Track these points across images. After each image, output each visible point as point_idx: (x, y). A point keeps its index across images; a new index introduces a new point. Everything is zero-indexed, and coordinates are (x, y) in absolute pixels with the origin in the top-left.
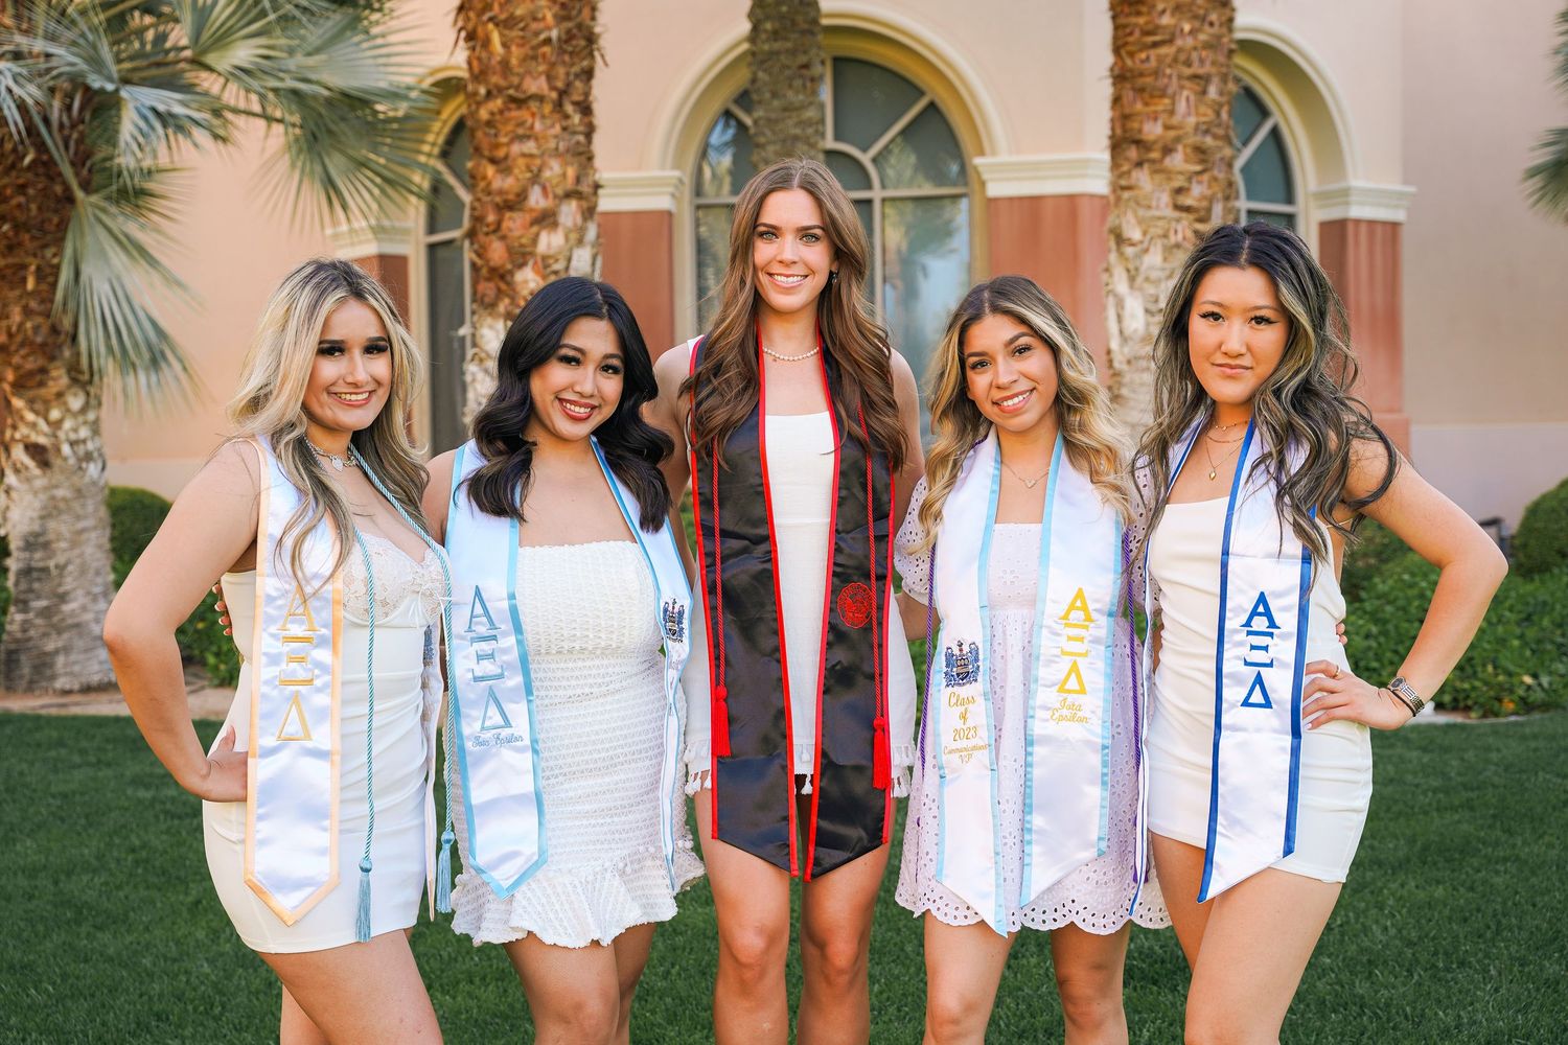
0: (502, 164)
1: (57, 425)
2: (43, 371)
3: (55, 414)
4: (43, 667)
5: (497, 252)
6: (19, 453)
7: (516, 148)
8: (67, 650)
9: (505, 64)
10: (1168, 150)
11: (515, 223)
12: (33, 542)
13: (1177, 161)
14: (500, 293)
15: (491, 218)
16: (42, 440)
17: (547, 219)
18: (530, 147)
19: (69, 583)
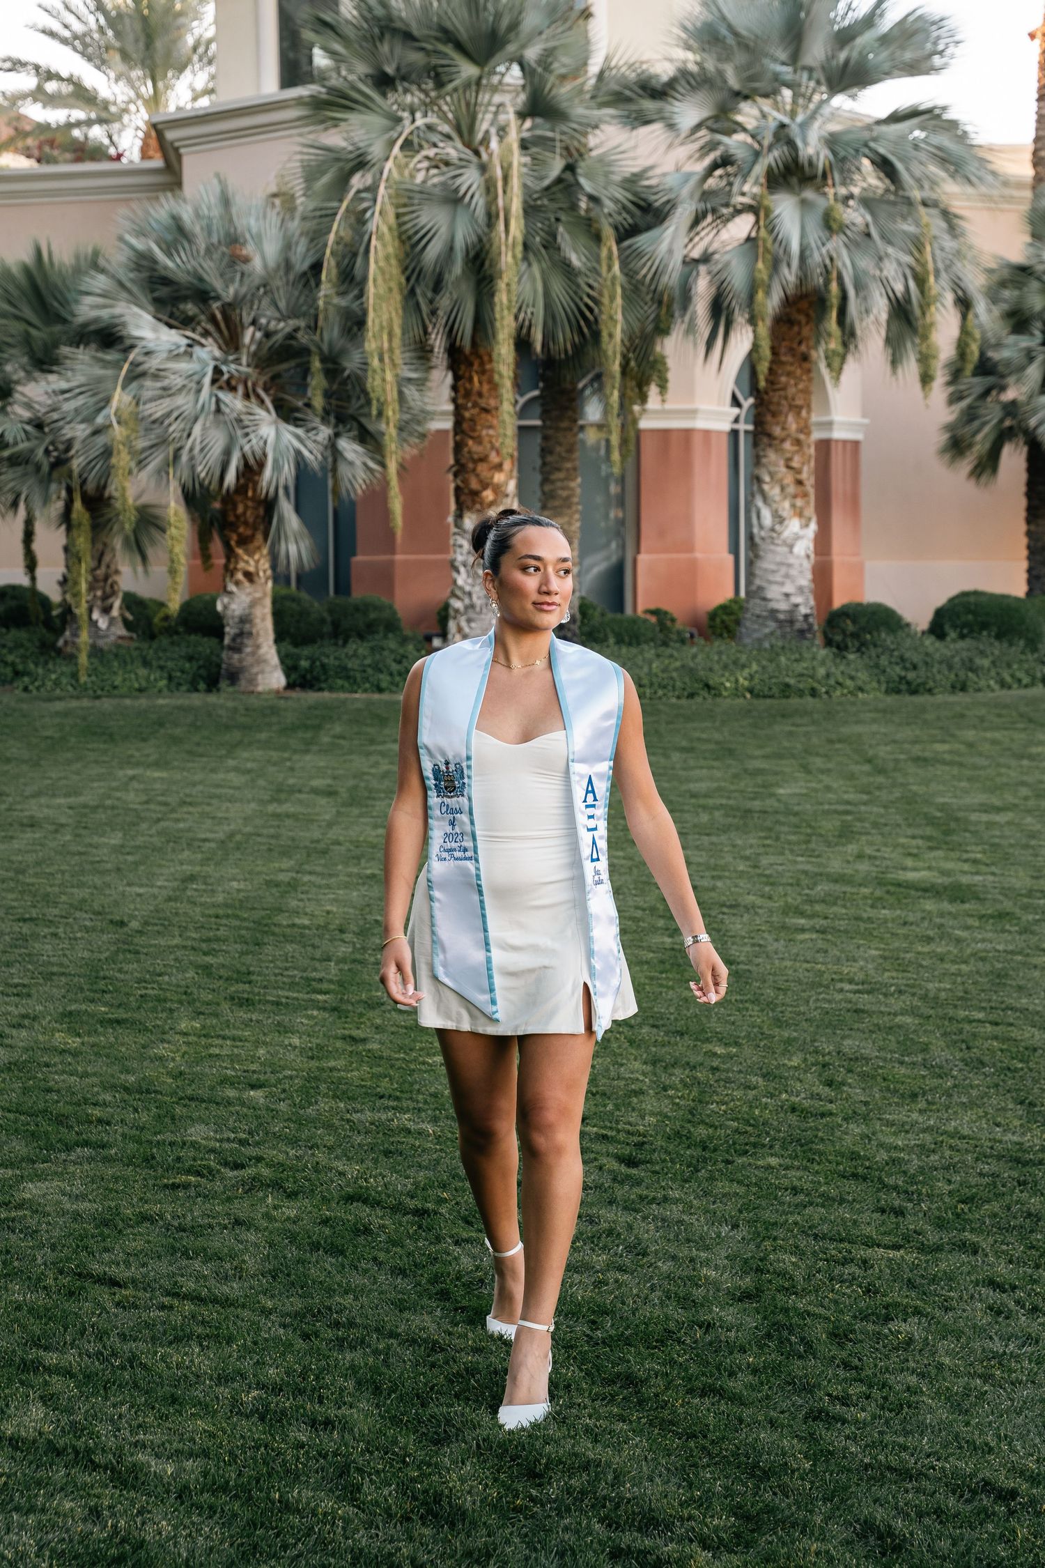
0: (478, 440)
1: (257, 562)
2: (253, 536)
3: (257, 557)
4: (252, 681)
5: (474, 485)
6: (240, 576)
7: (484, 432)
8: (262, 672)
9: (480, 395)
10: (783, 440)
11: (481, 468)
12: (245, 620)
13: (787, 445)
14: (474, 502)
15: (471, 465)
16: (252, 569)
17: (499, 467)
18: (491, 432)
19: (261, 640)
